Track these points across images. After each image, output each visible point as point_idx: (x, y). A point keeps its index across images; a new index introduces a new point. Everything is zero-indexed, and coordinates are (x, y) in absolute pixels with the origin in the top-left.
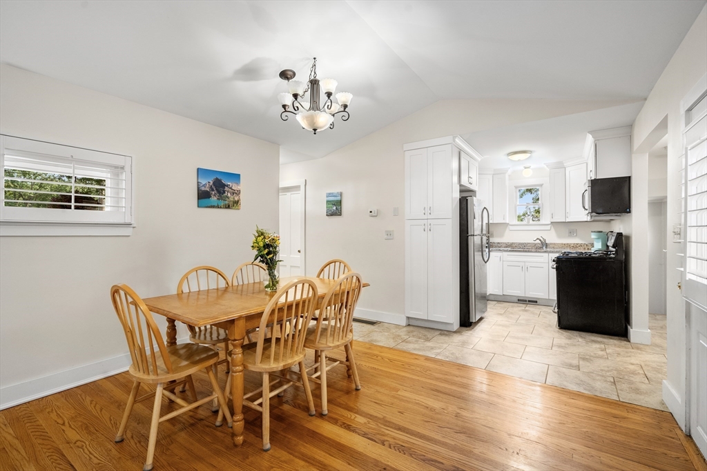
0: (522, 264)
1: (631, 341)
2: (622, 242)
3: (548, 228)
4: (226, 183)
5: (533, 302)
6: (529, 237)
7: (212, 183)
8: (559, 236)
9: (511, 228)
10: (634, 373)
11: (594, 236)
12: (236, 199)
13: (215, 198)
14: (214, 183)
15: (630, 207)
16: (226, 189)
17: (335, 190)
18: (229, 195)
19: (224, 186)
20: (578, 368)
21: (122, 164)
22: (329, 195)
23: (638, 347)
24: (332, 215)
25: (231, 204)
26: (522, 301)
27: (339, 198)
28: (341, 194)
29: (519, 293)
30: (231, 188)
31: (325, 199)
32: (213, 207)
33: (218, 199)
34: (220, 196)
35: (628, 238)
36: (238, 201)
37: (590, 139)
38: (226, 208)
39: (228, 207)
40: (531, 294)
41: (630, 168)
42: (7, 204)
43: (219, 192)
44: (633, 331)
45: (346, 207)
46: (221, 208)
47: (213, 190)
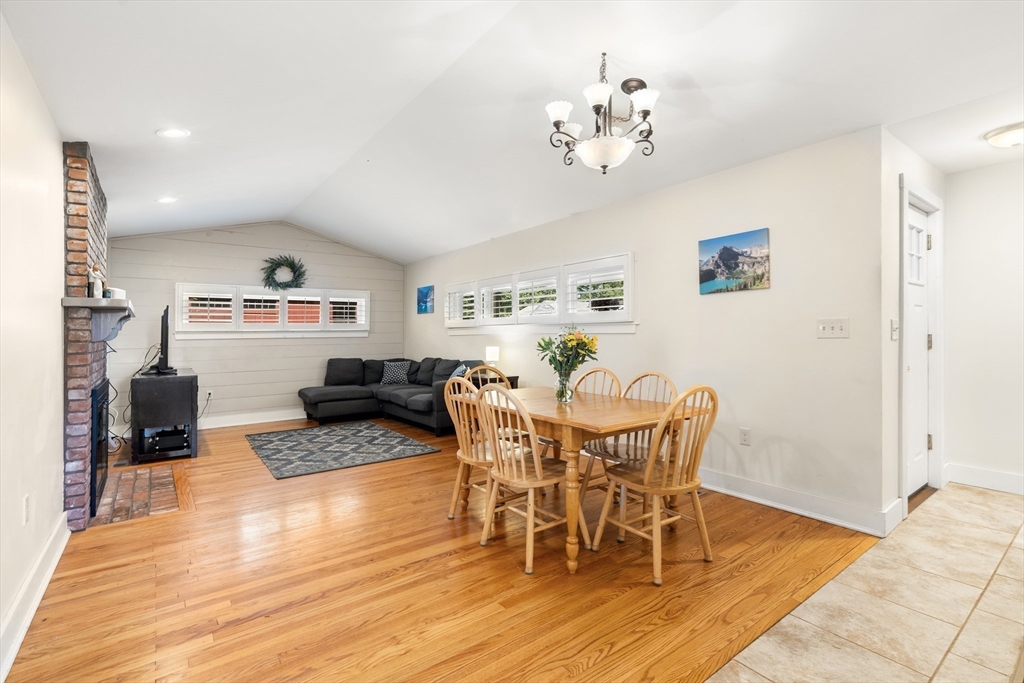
4: (740, 251)
7: (717, 256)
12: (759, 272)
13: (723, 278)
14: (720, 257)
16: (741, 259)
18: (746, 267)
19: (736, 255)
25: (749, 282)
30: (749, 257)
32: (719, 291)
33: (727, 278)
34: (730, 273)
36: (763, 275)
38: (741, 289)
39: (744, 287)
43: (729, 268)
46: (732, 290)
47: (719, 267)
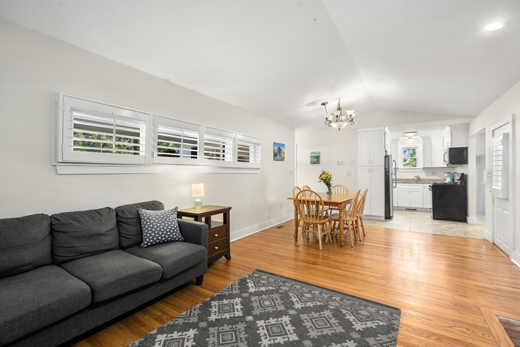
0: (409, 190)
1: (469, 223)
2: (464, 178)
3: (421, 170)
5: (414, 210)
6: (411, 176)
8: (427, 175)
9: (400, 170)
10: (471, 231)
11: (446, 175)
15: (467, 162)
17: (316, 151)
20: (448, 230)
21: (258, 143)
22: (312, 153)
23: (471, 225)
24: (314, 163)
26: (408, 209)
27: (318, 155)
28: (319, 153)
29: (407, 205)
31: (310, 155)
35: (466, 176)
37: (448, 129)
40: (413, 206)
41: (468, 143)
42: (238, 161)
44: (469, 219)
45: (321, 159)
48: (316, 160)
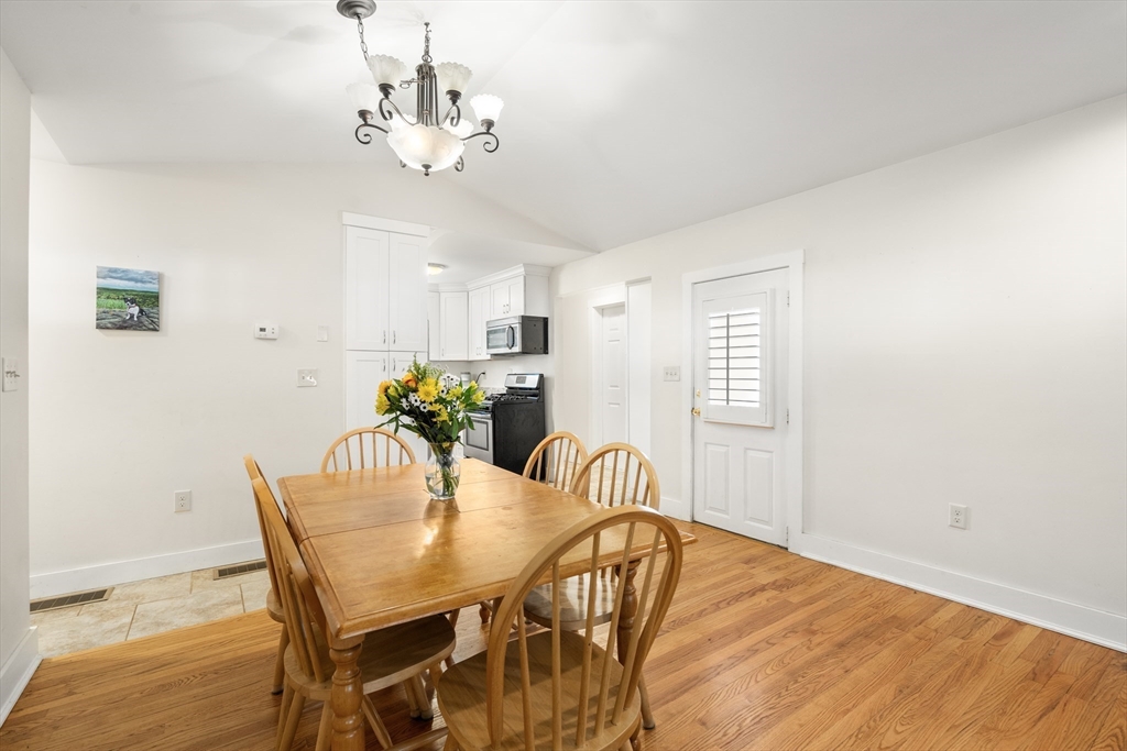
48: (135, 310)
